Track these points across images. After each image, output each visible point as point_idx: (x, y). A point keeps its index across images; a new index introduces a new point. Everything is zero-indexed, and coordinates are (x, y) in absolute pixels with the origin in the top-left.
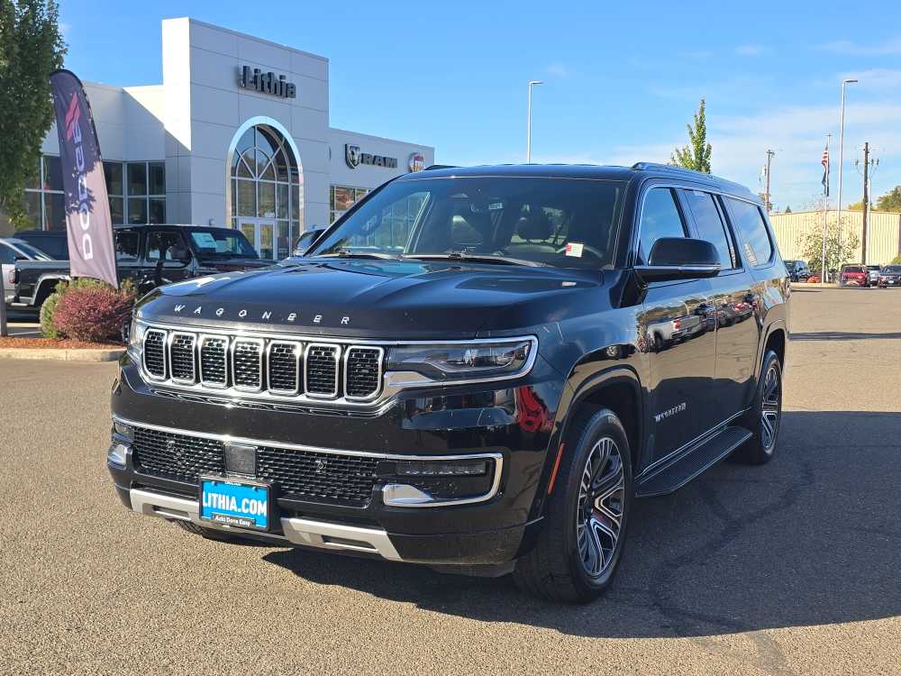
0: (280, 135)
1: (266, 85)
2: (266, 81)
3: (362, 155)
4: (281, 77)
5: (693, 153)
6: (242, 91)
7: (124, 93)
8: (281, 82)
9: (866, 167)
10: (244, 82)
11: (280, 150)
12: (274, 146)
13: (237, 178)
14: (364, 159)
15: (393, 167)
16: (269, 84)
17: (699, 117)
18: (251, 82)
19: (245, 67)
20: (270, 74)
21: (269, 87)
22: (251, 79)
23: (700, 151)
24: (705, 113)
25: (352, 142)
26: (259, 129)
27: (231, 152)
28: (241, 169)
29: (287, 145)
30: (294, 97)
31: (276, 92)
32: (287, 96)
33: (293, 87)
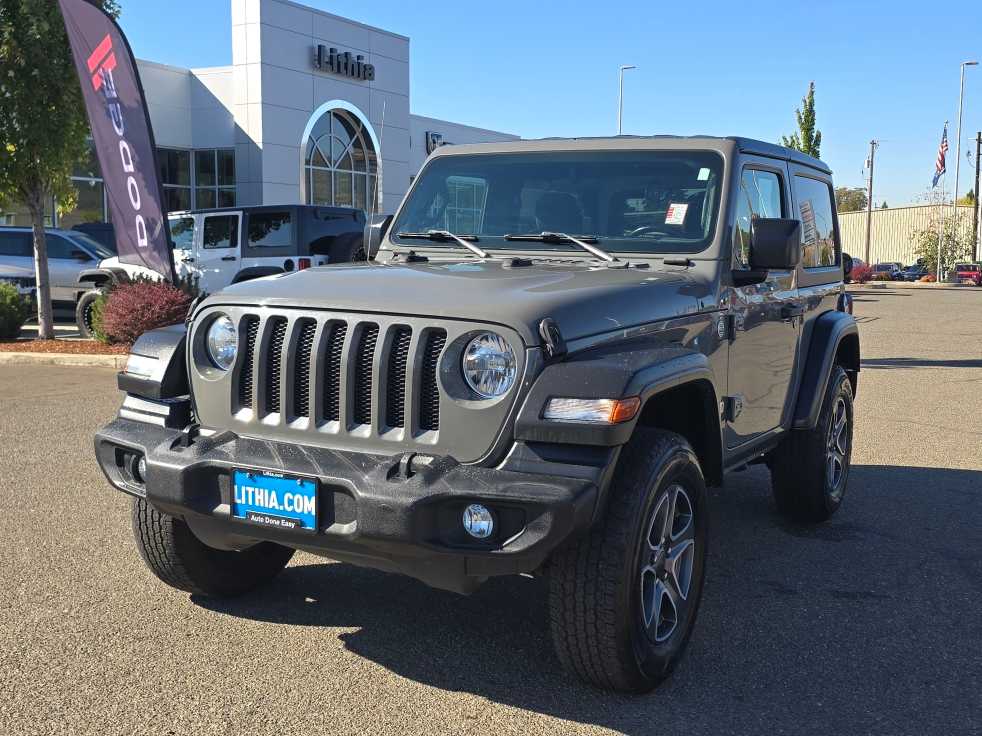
0: (357, 121)
1: (342, 66)
2: (343, 60)
4: (359, 57)
5: (801, 141)
6: (317, 73)
7: (191, 75)
8: (359, 64)
10: (320, 63)
11: (357, 137)
12: (351, 132)
13: (311, 167)
16: (346, 64)
17: (808, 101)
18: (327, 63)
19: (320, 47)
20: (346, 54)
21: (346, 68)
22: (327, 59)
23: (809, 138)
24: (815, 96)
25: (433, 130)
26: (335, 115)
27: (305, 139)
28: (316, 158)
29: (365, 131)
30: (373, 79)
31: (353, 74)
32: (365, 79)
33: (371, 68)
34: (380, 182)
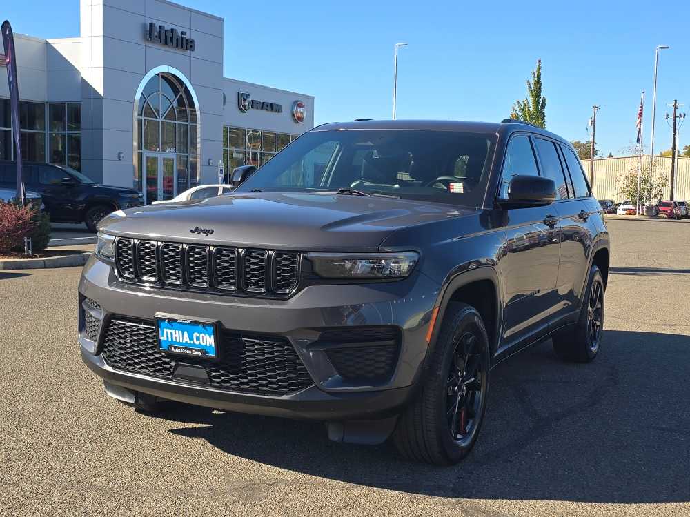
0: (181, 82)
1: (169, 39)
2: (169, 35)
3: (252, 101)
4: (182, 33)
5: (531, 104)
6: (148, 44)
7: (47, 43)
8: (182, 38)
9: (675, 120)
10: (150, 37)
11: (181, 95)
12: (176, 91)
13: (143, 118)
14: (254, 104)
15: (279, 112)
16: (172, 38)
17: (536, 74)
18: (156, 37)
19: (151, 24)
20: (172, 30)
21: (172, 41)
22: (156, 34)
23: (537, 102)
24: (541, 71)
25: (243, 90)
26: (163, 77)
27: (138, 96)
28: (146, 110)
29: (187, 91)
30: (193, 50)
31: (177, 46)
32: (187, 49)
33: (192, 41)
34: (199, 130)
